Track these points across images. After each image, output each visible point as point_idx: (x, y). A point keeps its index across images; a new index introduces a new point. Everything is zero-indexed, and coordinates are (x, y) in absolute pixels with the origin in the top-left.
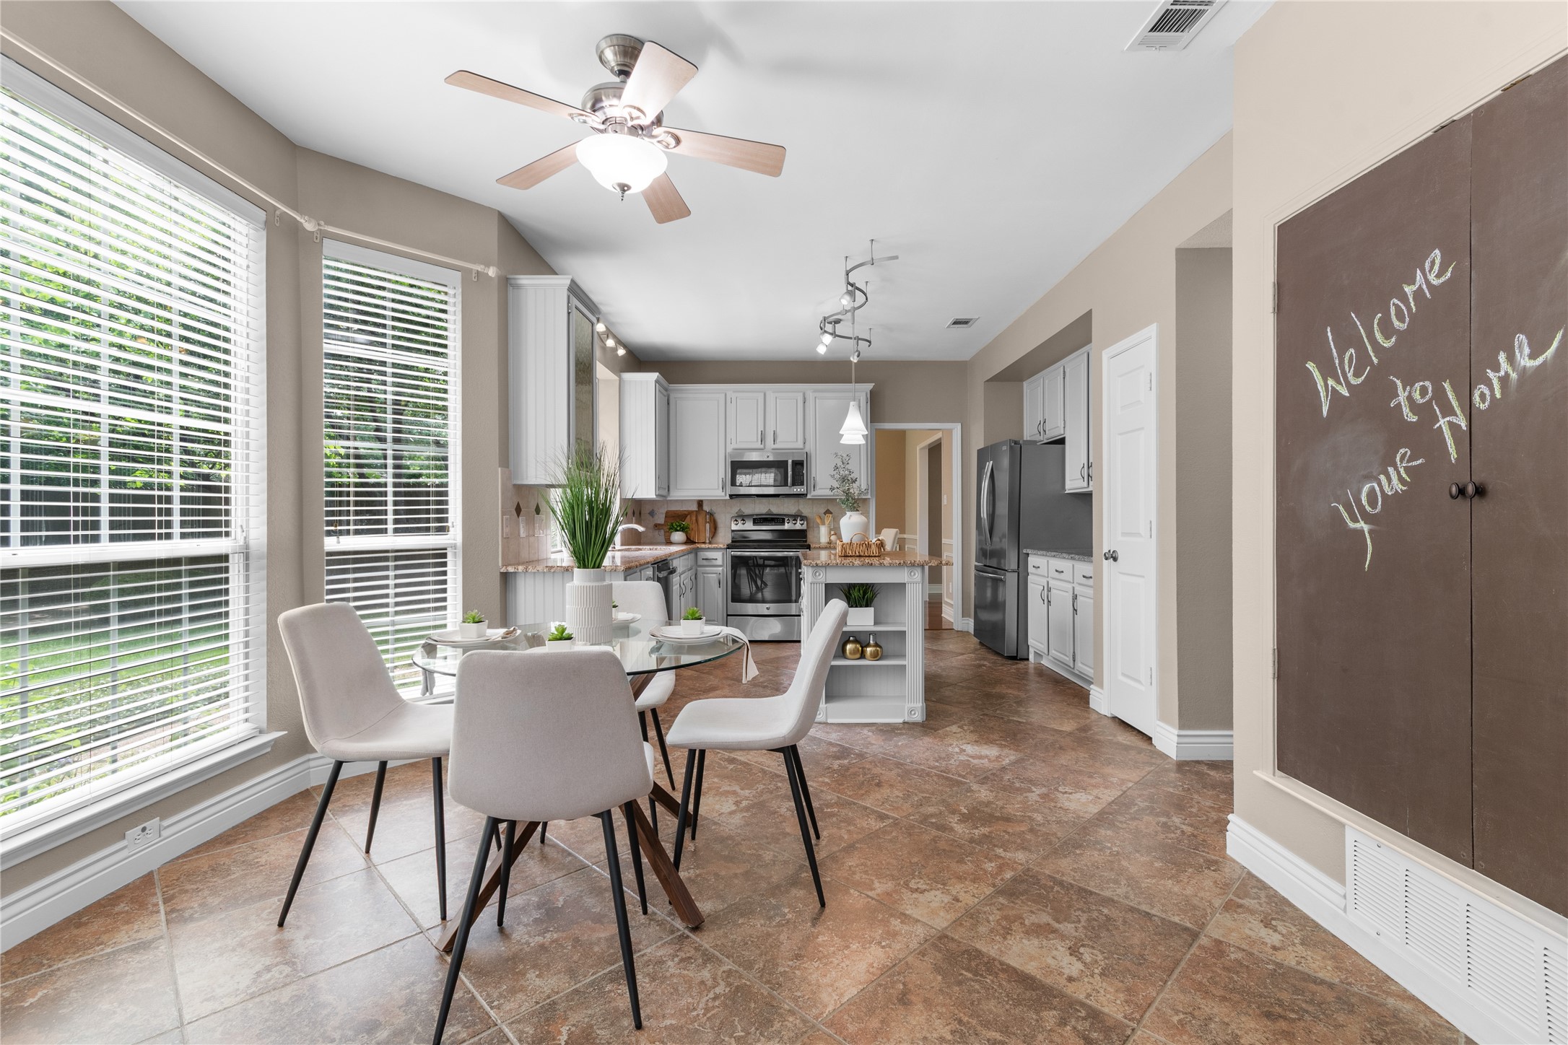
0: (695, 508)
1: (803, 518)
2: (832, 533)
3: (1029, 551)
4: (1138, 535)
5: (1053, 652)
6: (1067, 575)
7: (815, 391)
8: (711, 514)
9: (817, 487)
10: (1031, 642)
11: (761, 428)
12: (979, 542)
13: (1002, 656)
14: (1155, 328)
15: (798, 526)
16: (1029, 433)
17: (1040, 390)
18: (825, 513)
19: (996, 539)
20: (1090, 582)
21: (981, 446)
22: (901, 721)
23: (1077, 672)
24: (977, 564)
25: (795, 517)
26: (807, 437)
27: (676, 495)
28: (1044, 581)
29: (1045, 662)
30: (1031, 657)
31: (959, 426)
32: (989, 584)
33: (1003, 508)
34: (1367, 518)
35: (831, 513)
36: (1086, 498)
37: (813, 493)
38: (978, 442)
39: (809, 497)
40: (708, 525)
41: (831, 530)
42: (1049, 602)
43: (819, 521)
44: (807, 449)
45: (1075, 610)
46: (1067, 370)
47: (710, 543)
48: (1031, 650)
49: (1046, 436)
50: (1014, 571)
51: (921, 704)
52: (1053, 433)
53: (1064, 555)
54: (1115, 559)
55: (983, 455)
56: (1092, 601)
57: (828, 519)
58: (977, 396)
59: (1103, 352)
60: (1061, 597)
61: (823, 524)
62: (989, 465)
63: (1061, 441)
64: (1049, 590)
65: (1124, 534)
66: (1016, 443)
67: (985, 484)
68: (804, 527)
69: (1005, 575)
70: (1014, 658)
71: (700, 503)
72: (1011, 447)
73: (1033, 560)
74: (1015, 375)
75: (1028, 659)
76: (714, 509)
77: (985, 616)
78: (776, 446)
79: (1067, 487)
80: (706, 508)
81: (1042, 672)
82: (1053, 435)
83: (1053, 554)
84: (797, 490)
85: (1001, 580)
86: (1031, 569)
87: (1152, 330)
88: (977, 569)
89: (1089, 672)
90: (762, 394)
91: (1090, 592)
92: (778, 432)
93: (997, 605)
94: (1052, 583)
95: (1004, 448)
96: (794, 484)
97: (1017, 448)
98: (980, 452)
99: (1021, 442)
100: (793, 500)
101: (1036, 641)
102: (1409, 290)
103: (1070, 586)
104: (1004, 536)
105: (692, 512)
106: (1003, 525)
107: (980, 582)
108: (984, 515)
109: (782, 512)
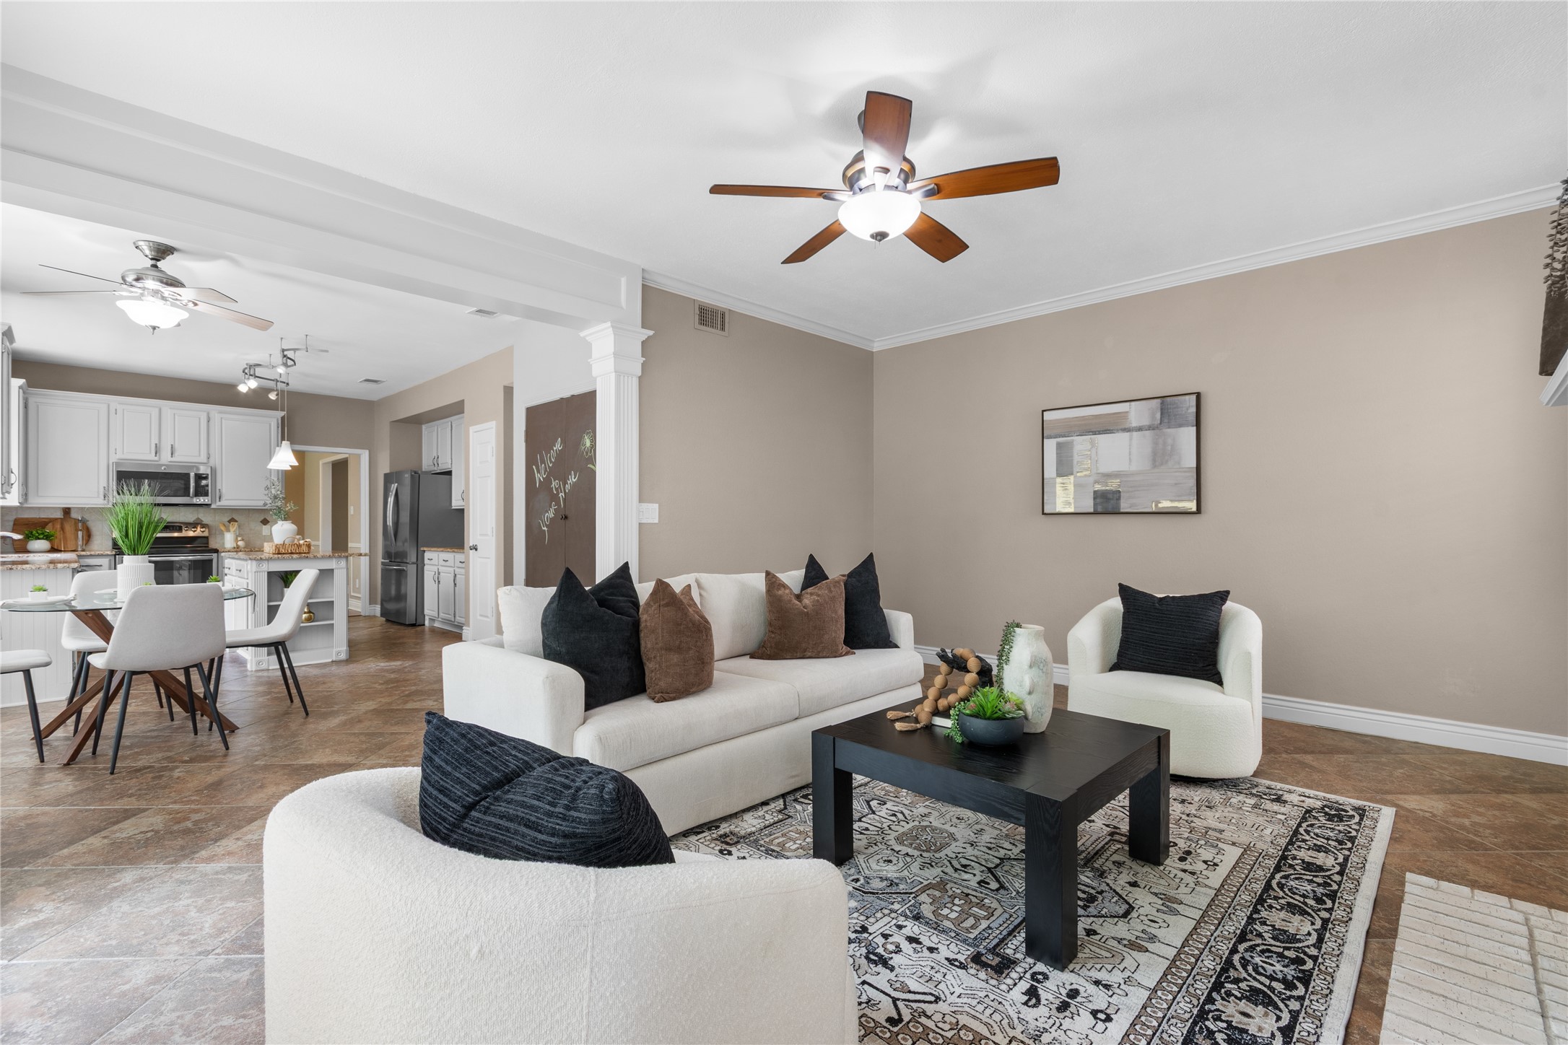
0: (59, 515)
1: (203, 526)
2: (239, 539)
3: (425, 549)
4: (487, 535)
5: (441, 614)
6: (451, 563)
7: (220, 412)
8: (84, 522)
9: (223, 498)
10: (426, 612)
11: (155, 440)
12: (385, 547)
13: (405, 625)
14: (494, 426)
15: (198, 532)
16: (427, 464)
17: (435, 434)
18: (229, 522)
19: (399, 544)
20: (463, 565)
21: (387, 471)
22: (330, 660)
23: (456, 623)
24: (383, 561)
25: (194, 525)
26: (212, 452)
27: (35, 502)
28: (435, 569)
29: (437, 625)
30: (427, 623)
31: (367, 452)
32: (394, 574)
33: (405, 517)
34: (547, 526)
35: (236, 521)
36: (461, 511)
37: (218, 503)
38: (384, 468)
39: (213, 506)
40: (80, 534)
41: (237, 536)
42: (439, 582)
43: (223, 528)
44: (212, 463)
45: (455, 584)
46: (454, 425)
47: (83, 550)
48: (427, 618)
49: (439, 468)
50: (413, 563)
51: (345, 648)
52: (444, 466)
53: (449, 550)
54: (476, 550)
55: (388, 479)
56: (463, 577)
57: (234, 527)
58: (384, 433)
59: (471, 428)
60: (447, 578)
61: (228, 531)
62: (394, 487)
63: (449, 473)
64: (439, 574)
65: (481, 535)
66: (415, 473)
67: (391, 500)
68: (206, 534)
69: (406, 567)
70: (414, 625)
71: (67, 511)
72: (412, 475)
73: (427, 555)
74: (417, 421)
75: (424, 625)
76: (87, 517)
77: (392, 606)
78: (173, 459)
79: (453, 504)
80: (74, 515)
81: (434, 631)
82: (444, 468)
83: (441, 549)
84: (201, 500)
85: (404, 570)
86: (426, 561)
87: (493, 424)
88: (383, 563)
89: (462, 620)
90: (157, 410)
91: (463, 571)
92: (176, 446)
93: (401, 597)
94: (441, 569)
95: (407, 476)
96: (197, 494)
97: (416, 476)
98: (386, 475)
99: (420, 472)
100: (191, 509)
101: (430, 609)
102: (555, 449)
103: (452, 569)
104: (406, 541)
105: (56, 519)
106: (405, 531)
107: (386, 573)
108: (390, 522)
109: (178, 520)
